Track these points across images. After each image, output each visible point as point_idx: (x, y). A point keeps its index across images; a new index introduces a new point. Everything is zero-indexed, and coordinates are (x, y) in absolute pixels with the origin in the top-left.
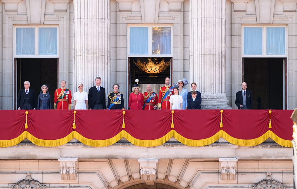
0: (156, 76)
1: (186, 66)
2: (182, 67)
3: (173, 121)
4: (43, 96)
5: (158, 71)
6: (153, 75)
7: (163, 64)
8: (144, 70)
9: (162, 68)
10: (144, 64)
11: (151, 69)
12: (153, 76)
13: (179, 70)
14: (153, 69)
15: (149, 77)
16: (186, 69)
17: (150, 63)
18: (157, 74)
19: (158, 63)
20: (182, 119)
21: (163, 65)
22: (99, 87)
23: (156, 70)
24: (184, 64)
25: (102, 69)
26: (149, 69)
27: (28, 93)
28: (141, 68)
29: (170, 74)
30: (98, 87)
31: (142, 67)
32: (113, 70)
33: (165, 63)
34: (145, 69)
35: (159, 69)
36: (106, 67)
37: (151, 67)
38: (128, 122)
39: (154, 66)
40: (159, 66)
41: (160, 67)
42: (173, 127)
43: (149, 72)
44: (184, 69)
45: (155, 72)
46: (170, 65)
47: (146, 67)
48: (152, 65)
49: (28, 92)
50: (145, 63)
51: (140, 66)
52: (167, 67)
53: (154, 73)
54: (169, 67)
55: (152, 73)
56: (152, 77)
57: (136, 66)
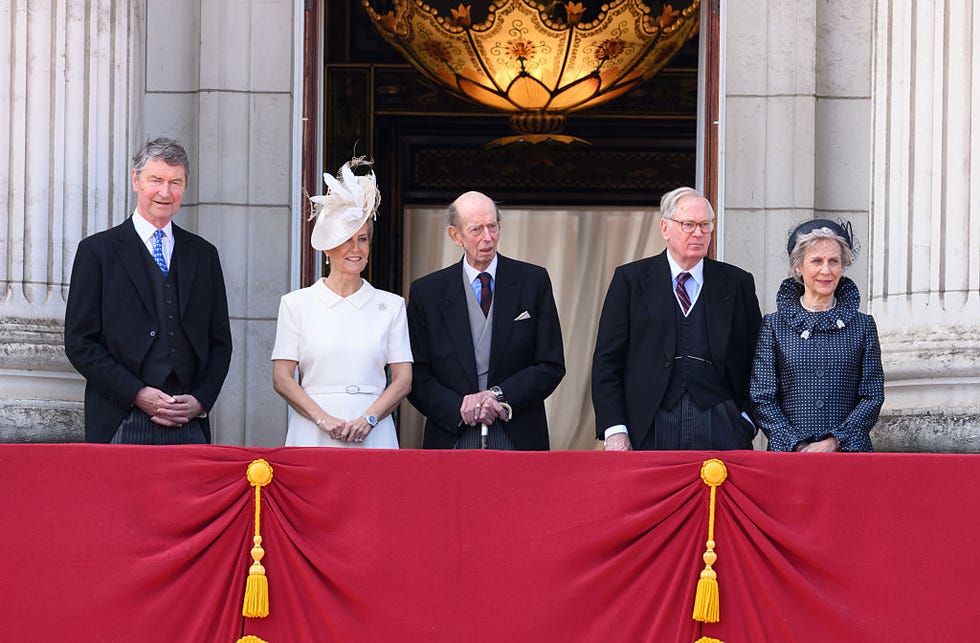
0: (567, 139)
1: (847, 47)
2: (807, 56)
3: (710, 556)
4: (801, 327)
5: (585, 91)
6: (543, 127)
7: (631, 26)
8: (453, 83)
9: (625, 58)
10: (458, 22)
11: (524, 74)
12: (536, 139)
13: (780, 82)
14: (543, 66)
15: (499, 148)
16: (845, 77)
17: (516, 14)
18: (575, 120)
19: (590, 16)
20: (800, 538)
21: (630, 36)
22: (168, 229)
23: (568, 79)
24: (823, 32)
25: (60, 61)
26: (504, 74)
27: (694, 299)
28: (429, 60)
29: (695, 122)
30: (160, 234)
31: (439, 51)
32: (167, 72)
33: (655, 14)
34: (469, 67)
35: (595, 75)
36: (102, 43)
37: (522, 52)
38: (294, 554)
39: (554, 43)
40: (600, 38)
41: (609, 50)
42: (714, 617)
43: (504, 95)
44: (822, 68)
45: (561, 102)
46: (696, 37)
47: (475, 50)
48: (534, 36)
49: (694, 291)
50: (462, 12)
51: (418, 40)
52: (665, 53)
53: (544, 110)
54: (687, 55)
55: (527, 111)
56: (528, 146)
57: (379, 39)
